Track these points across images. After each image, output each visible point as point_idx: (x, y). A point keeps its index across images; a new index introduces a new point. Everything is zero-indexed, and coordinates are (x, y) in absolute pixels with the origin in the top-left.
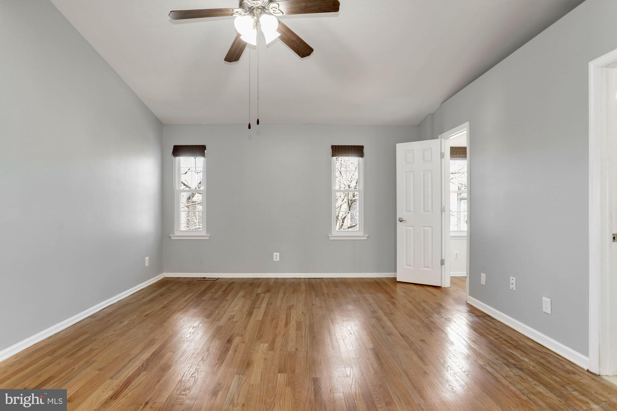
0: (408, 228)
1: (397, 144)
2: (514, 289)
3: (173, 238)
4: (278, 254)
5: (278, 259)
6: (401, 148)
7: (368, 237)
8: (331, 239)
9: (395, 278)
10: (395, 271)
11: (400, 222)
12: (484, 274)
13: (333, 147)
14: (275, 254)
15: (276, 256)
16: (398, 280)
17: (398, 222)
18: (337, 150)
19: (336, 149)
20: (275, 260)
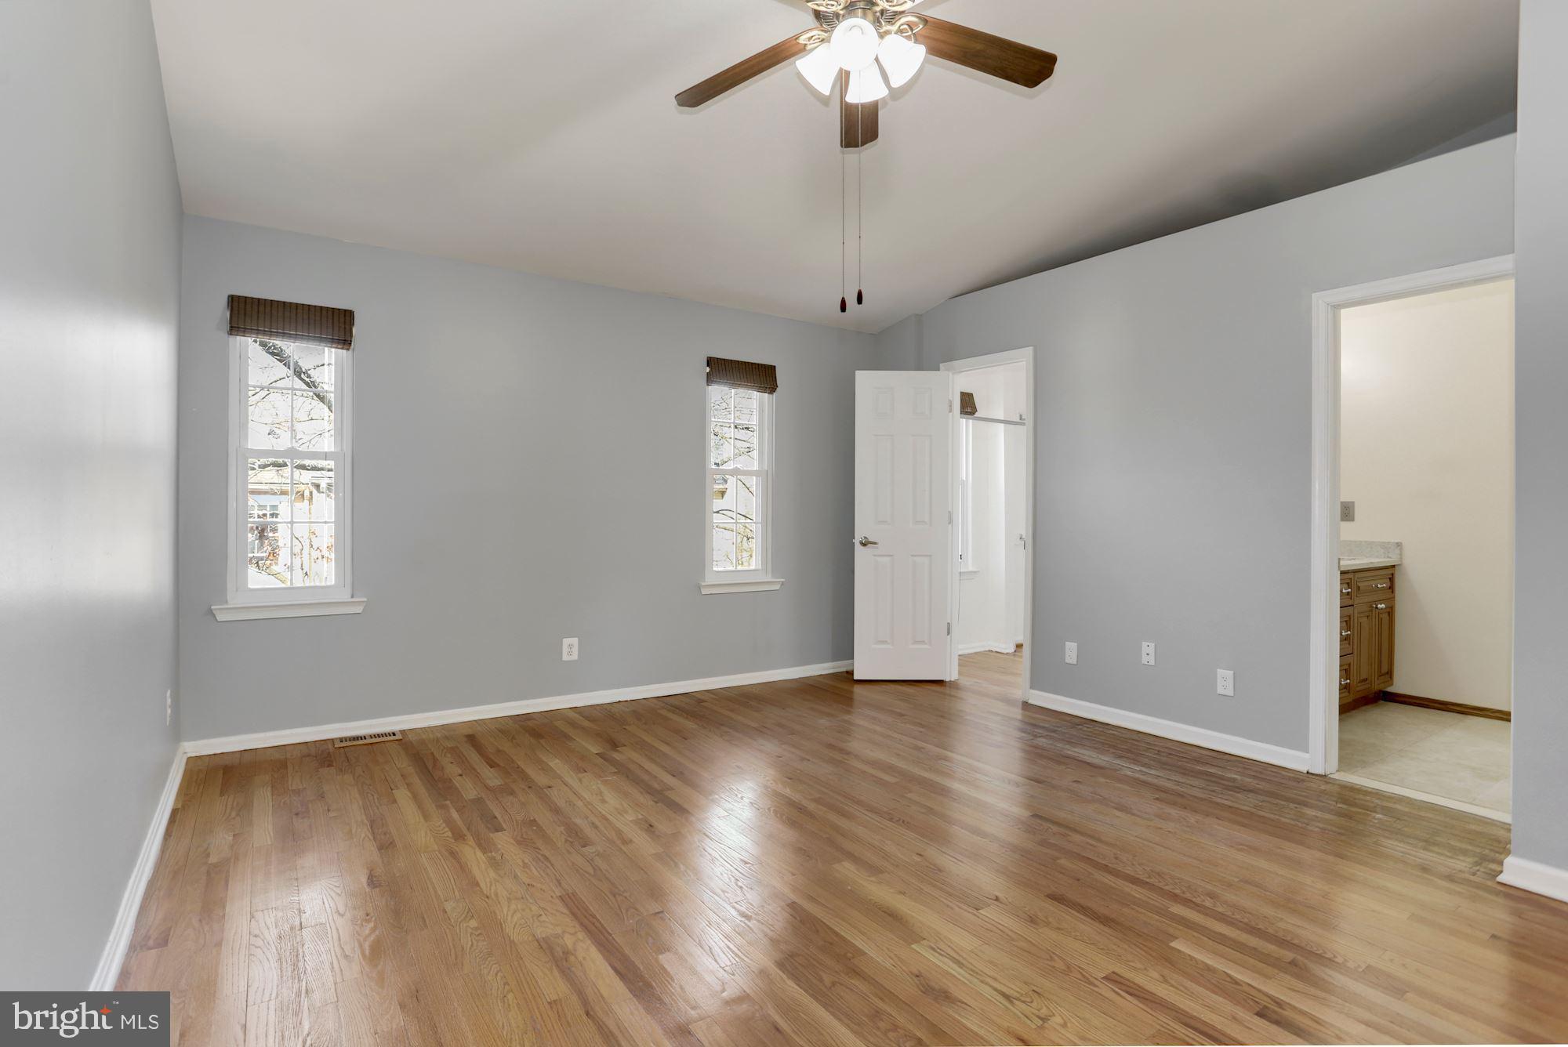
0: (880, 559)
1: (857, 372)
2: (1152, 663)
3: (220, 617)
4: (575, 641)
5: (575, 657)
6: (866, 382)
7: (783, 584)
8: (704, 591)
9: (851, 673)
10: (850, 655)
11: (862, 547)
12: (1073, 643)
13: (711, 362)
14: (566, 641)
15: (570, 646)
16: (856, 677)
17: (858, 547)
18: (722, 369)
19: (720, 368)
20: (565, 657)
